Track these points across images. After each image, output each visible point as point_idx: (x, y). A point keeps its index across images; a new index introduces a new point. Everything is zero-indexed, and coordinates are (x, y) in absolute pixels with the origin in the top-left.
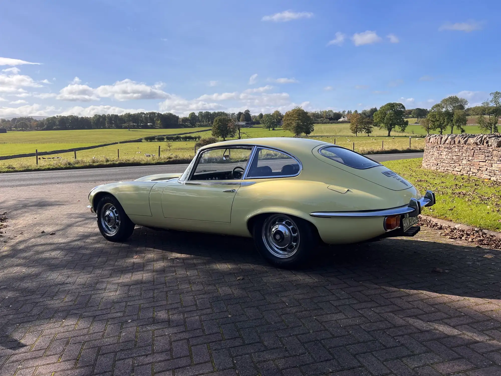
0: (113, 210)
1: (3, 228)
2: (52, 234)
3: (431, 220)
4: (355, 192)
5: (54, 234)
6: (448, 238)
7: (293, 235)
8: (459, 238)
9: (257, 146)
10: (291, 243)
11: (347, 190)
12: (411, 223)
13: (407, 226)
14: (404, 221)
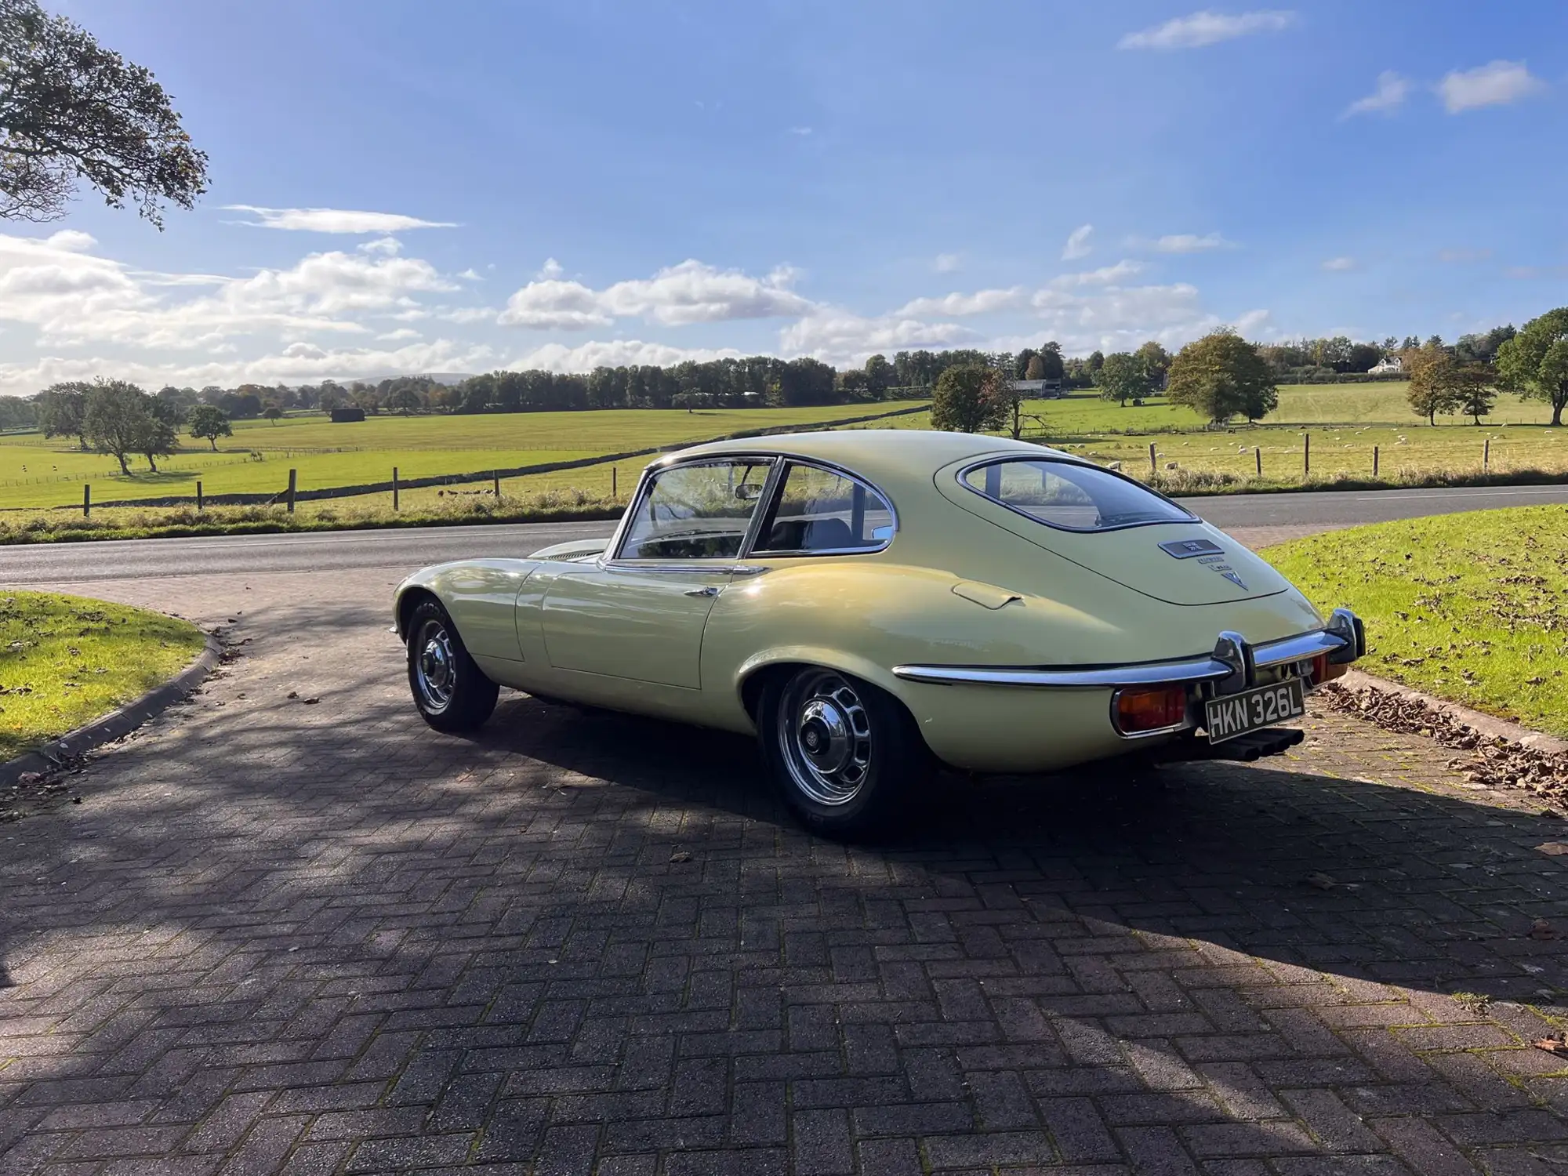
0: (444, 639)
1: (211, 680)
2: (309, 702)
4: (1040, 606)
5: (316, 702)
6: (1468, 778)
7: (856, 733)
8: (1507, 779)
9: (785, 456)
10: (850, 758)
11: (1007, 597)
12: (1259, 716)
13: (1229, 724)
14: (1211, 709)
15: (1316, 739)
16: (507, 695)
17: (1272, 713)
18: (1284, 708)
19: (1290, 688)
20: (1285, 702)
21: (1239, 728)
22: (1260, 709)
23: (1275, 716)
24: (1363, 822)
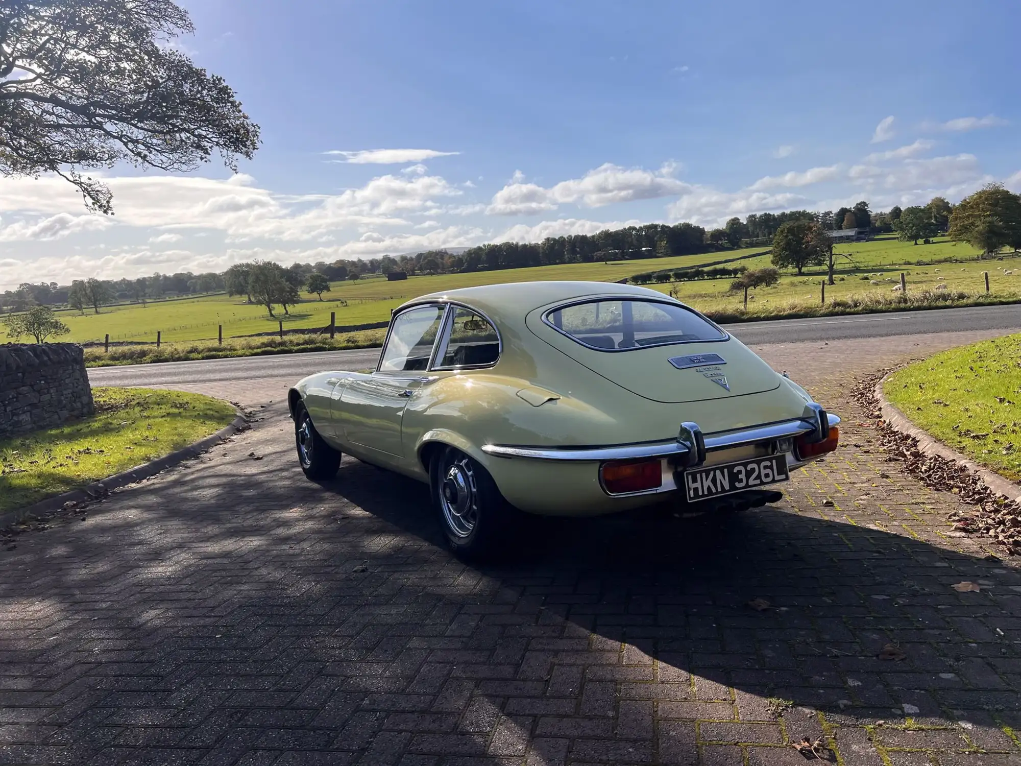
2: (256, 459)
3: (979, 479)
6: (951, 528)
7: (473, 489)
10: (471, 506)
11: (547, 398)
12: (741, 481)
13: (709, 488)
14: (690, 477)
15: (867, 494)
16: (345, 458)
17: (755, 479)
18: (767, 476)
19: (774, 462)
20: (769, 471)
21: (719, 490)
22: (742, 476)
23: (758, 482)
24: (839, 560)
